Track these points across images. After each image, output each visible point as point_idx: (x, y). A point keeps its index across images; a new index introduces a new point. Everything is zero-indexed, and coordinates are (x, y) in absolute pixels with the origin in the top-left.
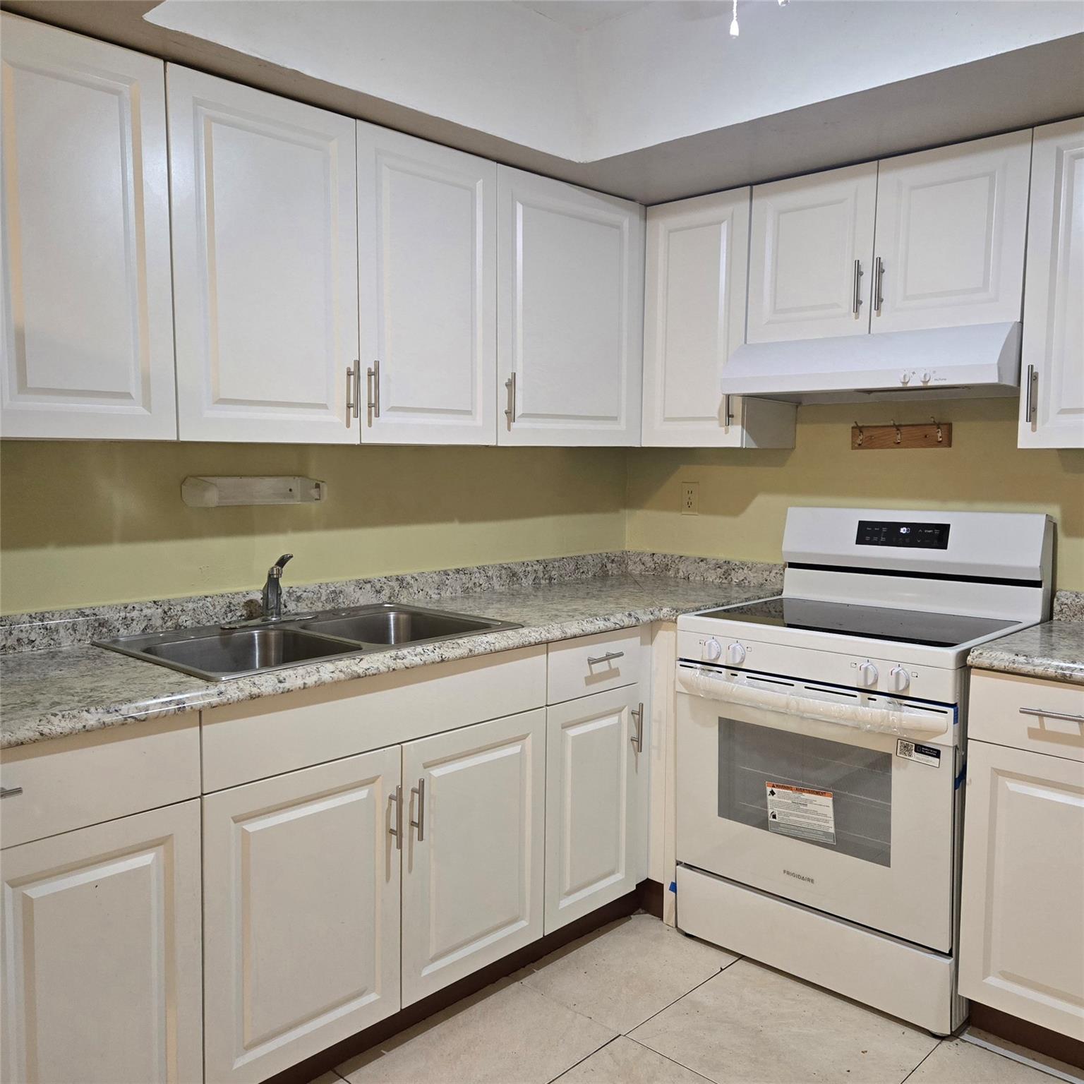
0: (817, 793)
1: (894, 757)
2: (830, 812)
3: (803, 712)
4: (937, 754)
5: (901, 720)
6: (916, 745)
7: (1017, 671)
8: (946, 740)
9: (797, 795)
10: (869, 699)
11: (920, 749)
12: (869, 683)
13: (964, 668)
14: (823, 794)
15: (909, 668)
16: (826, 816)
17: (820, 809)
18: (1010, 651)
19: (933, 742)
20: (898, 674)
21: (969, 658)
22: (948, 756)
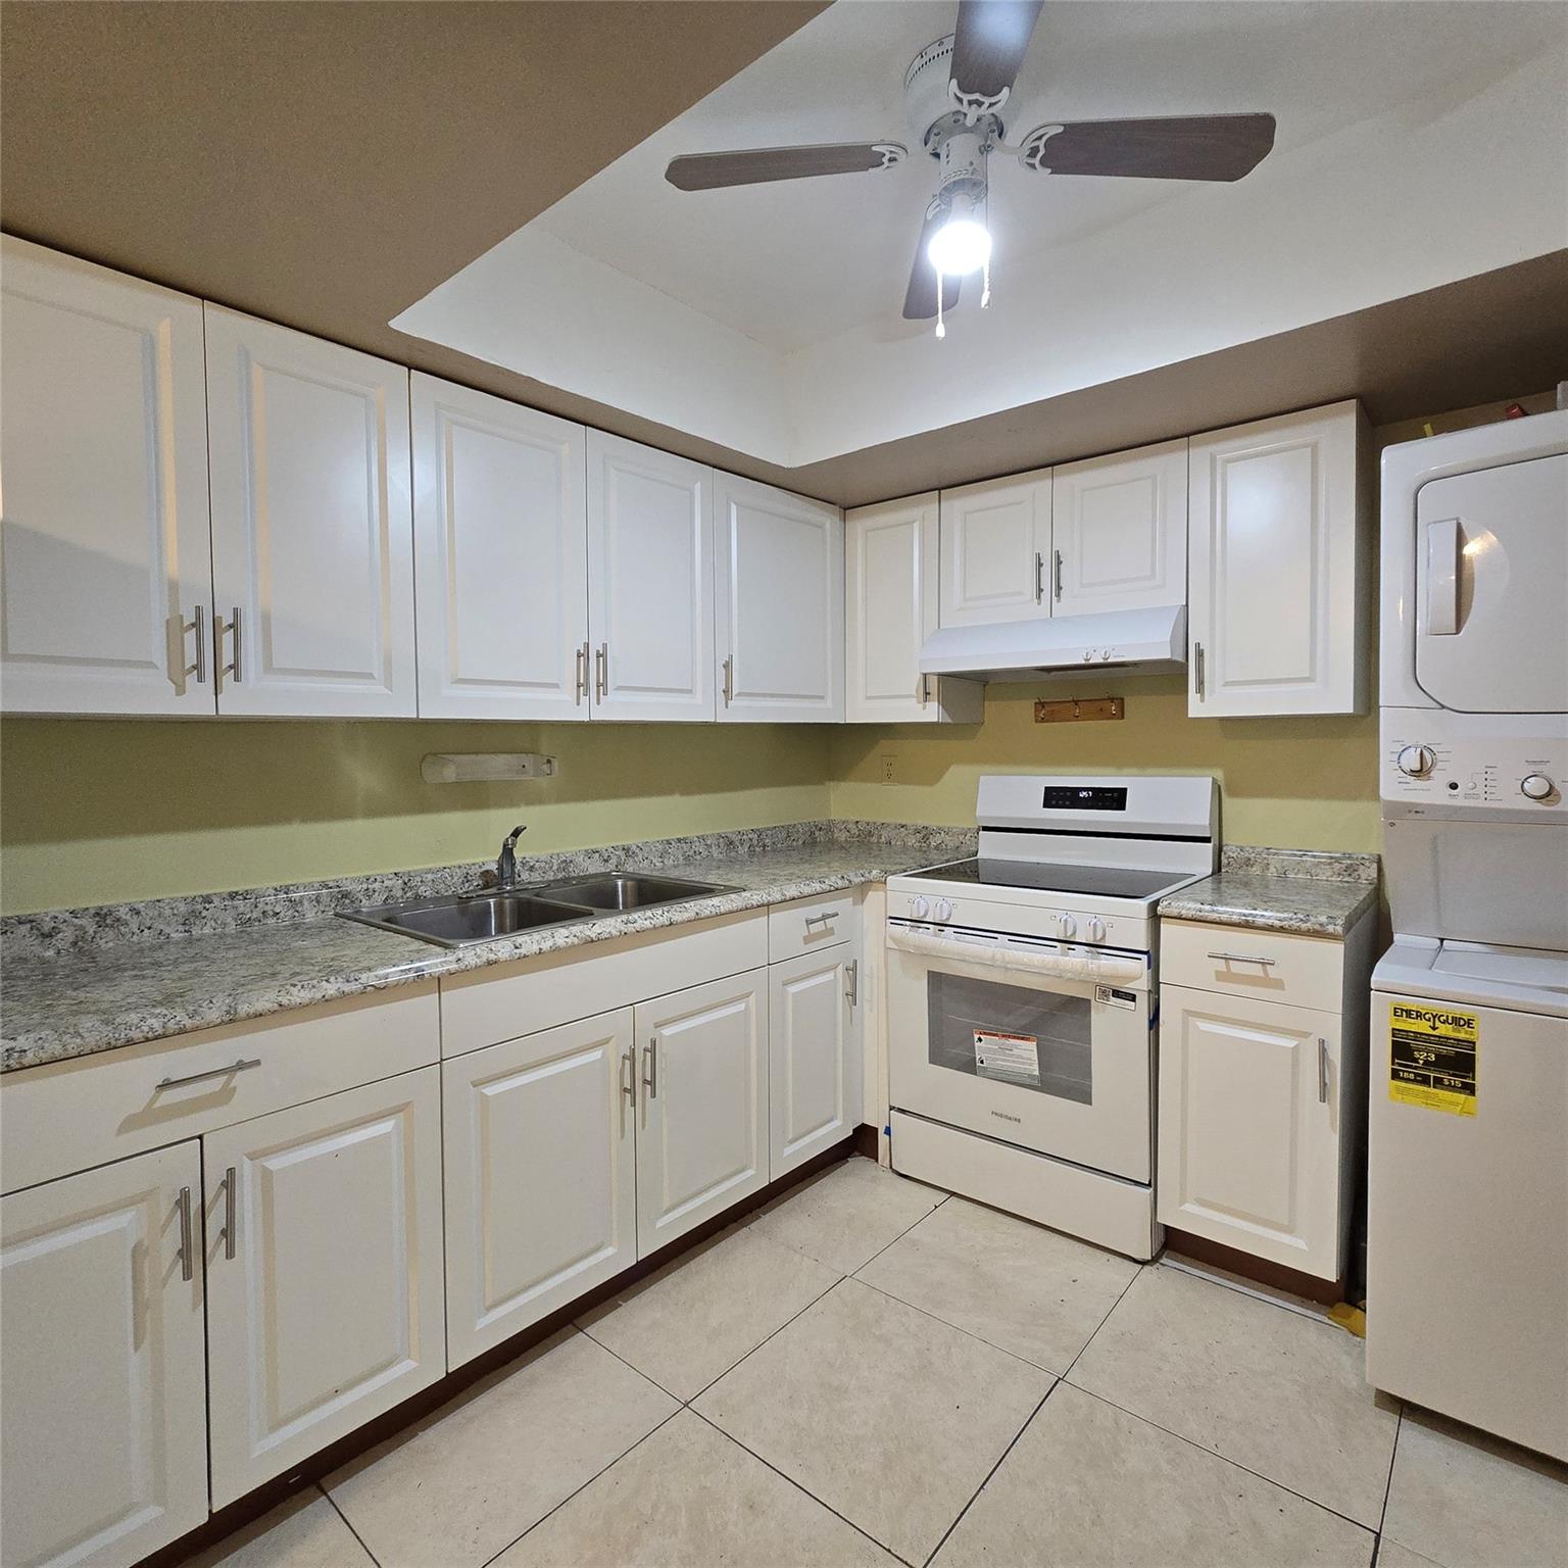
0: (1022, 1039)
1: (1093, 1002)
2: (1035, 1056)
3: (1008, 963)
4: (1133, 998)
5: (1099, 967)
6: (1114, 991)
7: (1203, 919)
8: (1141, 985)
9: (1003, 1040)
10: (1069, 949)
11: (1117, 994)
12: (1068, 935)
13: (1155, 917)
14: (1027, 1039)
15: (1105, 920)
16: (1030, 1059)
17: (1025, 1054)
18: (1195, 901)
19: (1128, 987)
20: (1095, 924)
21: (1159, 908)
22: (1143, 999)
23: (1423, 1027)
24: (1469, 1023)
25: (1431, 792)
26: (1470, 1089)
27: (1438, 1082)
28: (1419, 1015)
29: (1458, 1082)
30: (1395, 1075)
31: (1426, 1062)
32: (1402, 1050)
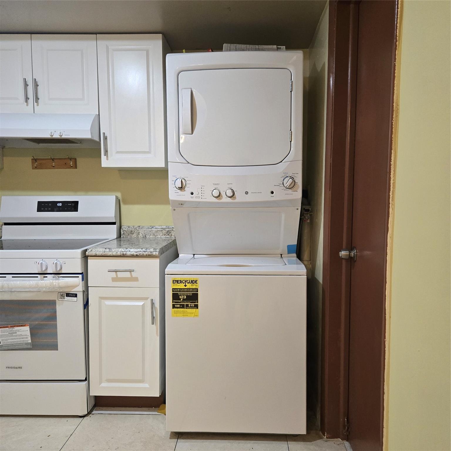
0: (22, 326)
1: (57, 302)
2: (28, 333)
3: (12, 289)
4: (76, 296)
5: (59, 284)
6: (66, 294)
7: (106, 255)
8: (79, 289)
9: (11, 329)
10: (44, 277)
11: (68, 295)
12: (43, 270)
13: (85, 257)
14: (24, 326)
15: (61, 261)
16: (26, 335)
17: (23, 333)
18: (103, 248)
19: (73, 291)
20: (56, 263)
21: (87, 253)
22: (80, 296)
23: (181, 286)
24: (196, 282)
25: (185, 196)
26: (196, 306)
27: (187, 306)
28: (181, 282)
29: (193, 305)
30: (174, 307)
31: (183, 299)
32: (175, 297)
